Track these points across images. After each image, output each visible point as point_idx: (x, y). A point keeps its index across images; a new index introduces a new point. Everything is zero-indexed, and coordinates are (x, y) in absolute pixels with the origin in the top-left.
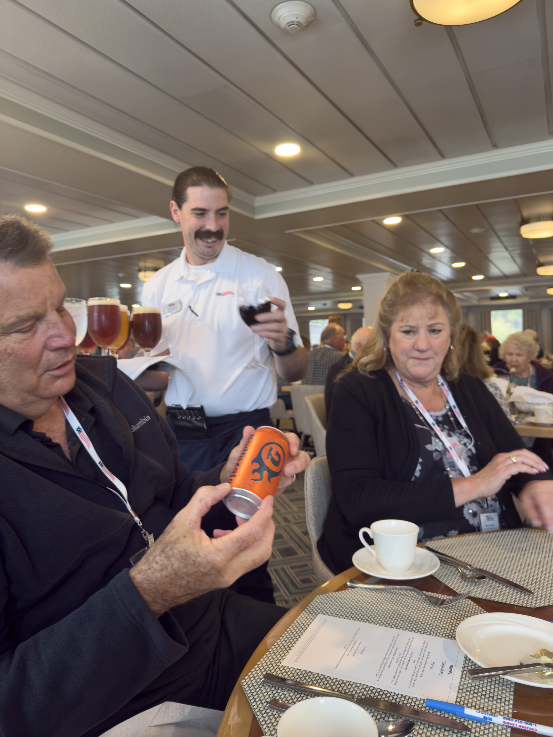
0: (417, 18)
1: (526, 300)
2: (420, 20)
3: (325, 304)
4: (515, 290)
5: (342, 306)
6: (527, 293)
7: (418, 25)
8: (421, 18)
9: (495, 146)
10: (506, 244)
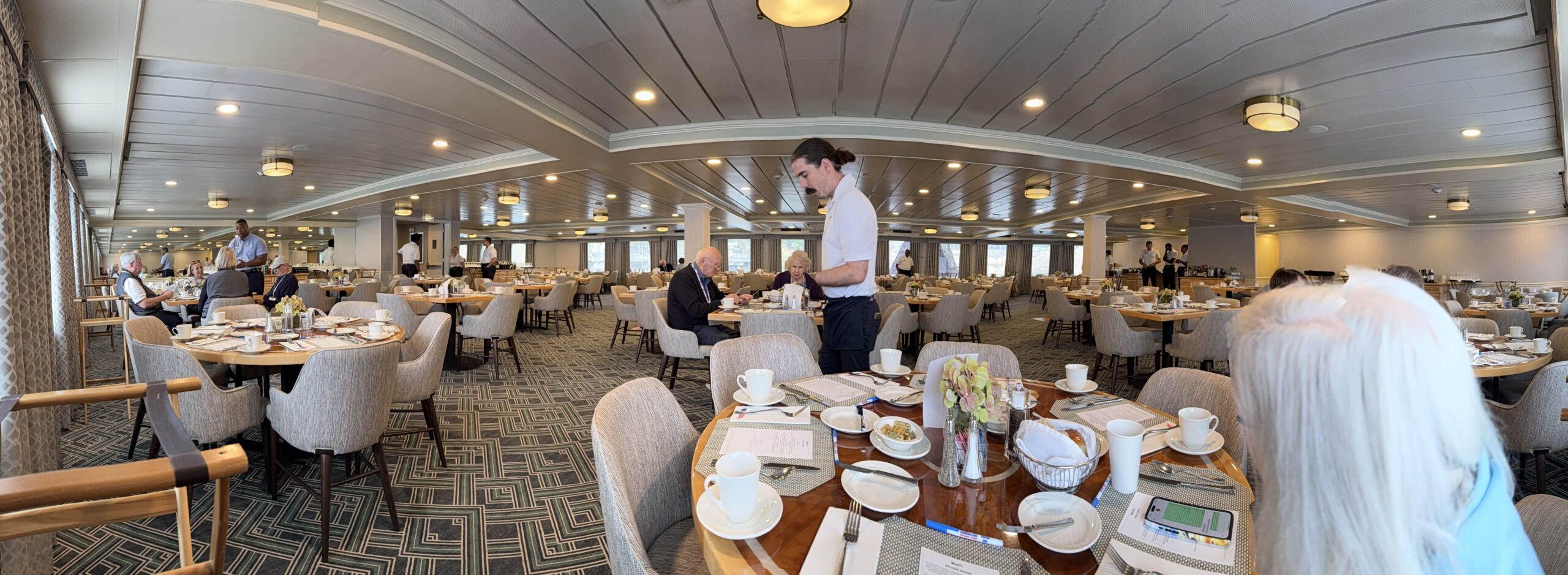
0: (759, 13)
1: (807, 233)
2: (761, 15)
3: (645, 228)
4: (800, 224)
5: (659, 229)
6: (808, 228)
7: (759, 18)
8: (762, 14)
9: (799, 115)
10: (798, 189)
